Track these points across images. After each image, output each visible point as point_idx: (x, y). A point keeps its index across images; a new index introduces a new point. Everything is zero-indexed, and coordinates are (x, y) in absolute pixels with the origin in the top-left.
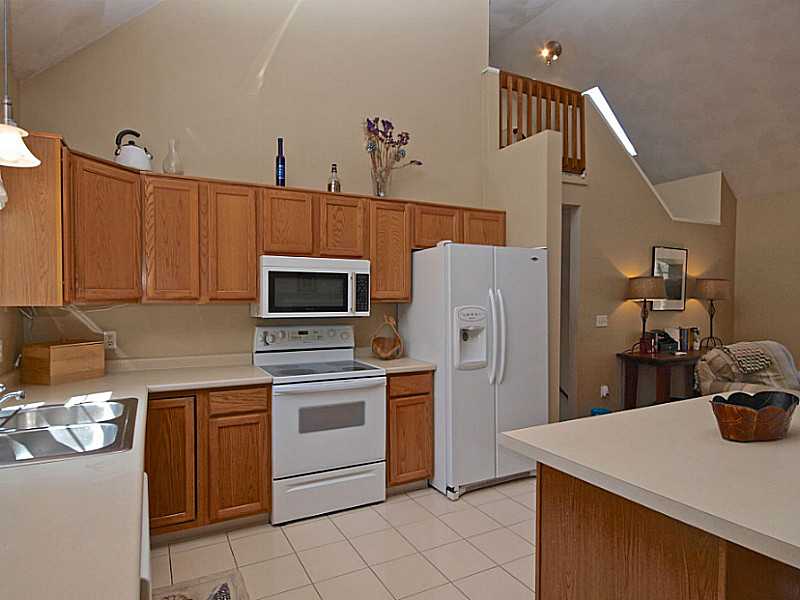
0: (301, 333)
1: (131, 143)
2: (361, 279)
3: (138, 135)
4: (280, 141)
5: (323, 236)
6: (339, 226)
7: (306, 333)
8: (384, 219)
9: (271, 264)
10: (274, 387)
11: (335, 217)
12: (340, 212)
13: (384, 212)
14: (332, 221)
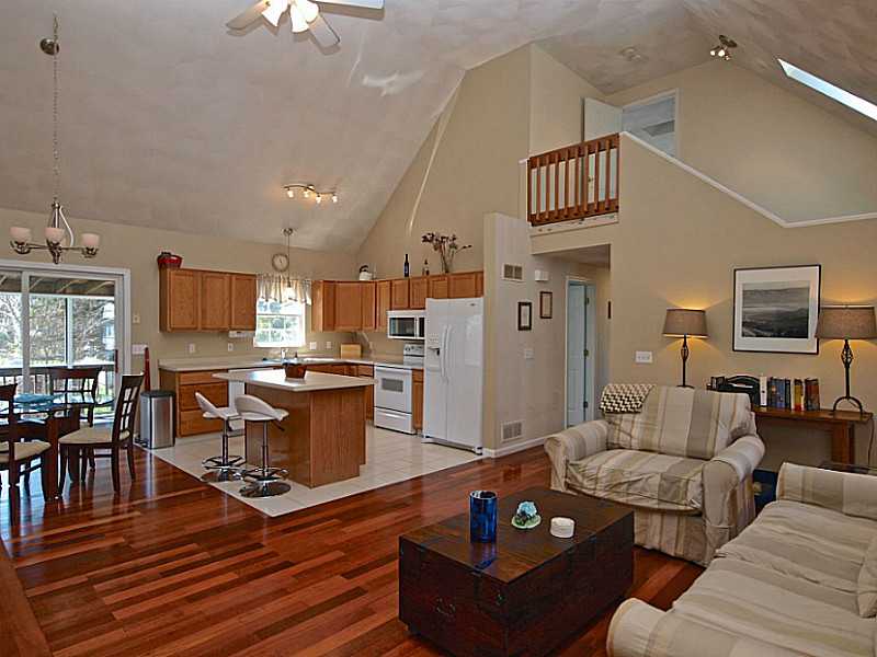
0: (420, 348)
1: (365, 270)
3: (368, 267)
4: (406, 255)
5: (411, 299)
6: (418, 293)
8: (436, 286)
9: (392, 314)
10: (375, 367)
11: (416, 289)
13: (436, 282)
14: (415, 291)
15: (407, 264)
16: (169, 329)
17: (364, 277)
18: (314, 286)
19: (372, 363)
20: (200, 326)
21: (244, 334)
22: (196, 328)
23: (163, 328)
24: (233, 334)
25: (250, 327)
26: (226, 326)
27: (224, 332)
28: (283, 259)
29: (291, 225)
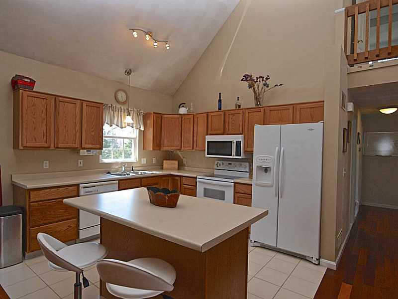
0: (229, 164)
1: (183, 107)
2: (238, 143)
3: (185, 104)
4: (220, 94)
5: (227, 127)
6: (233, 122)
7: (231, 164)
8: (252, 116)
9: (209, 138)
10: (197, 179)
11: (232, 119)
12: (234, 117)
13: (252, 114)
14: (231, 120)
15: (220, 101)
16: (21, 147)
17: (183, 111)
18: (146, 117)
19: (195, 176)
20: (52, 145)
21: (93, 153)
22: (49, 147)
23: (16, 146)
24: (83, 152)
25: (98, 146)
26: (77, 145)
27: (75, 150)
28: (124, 94)
29: (131, 67)
